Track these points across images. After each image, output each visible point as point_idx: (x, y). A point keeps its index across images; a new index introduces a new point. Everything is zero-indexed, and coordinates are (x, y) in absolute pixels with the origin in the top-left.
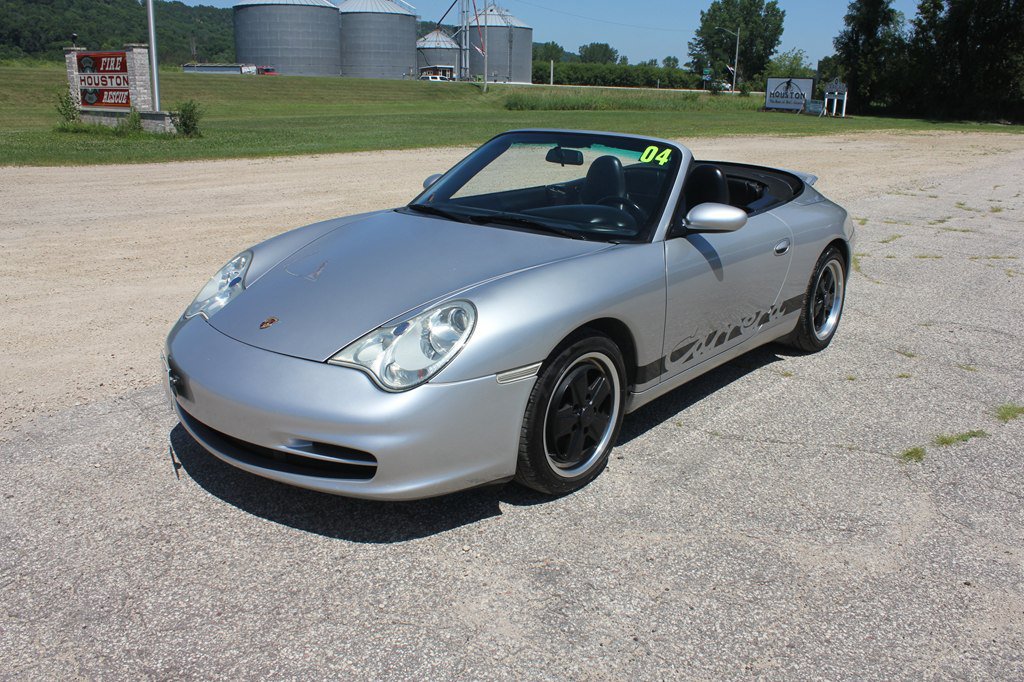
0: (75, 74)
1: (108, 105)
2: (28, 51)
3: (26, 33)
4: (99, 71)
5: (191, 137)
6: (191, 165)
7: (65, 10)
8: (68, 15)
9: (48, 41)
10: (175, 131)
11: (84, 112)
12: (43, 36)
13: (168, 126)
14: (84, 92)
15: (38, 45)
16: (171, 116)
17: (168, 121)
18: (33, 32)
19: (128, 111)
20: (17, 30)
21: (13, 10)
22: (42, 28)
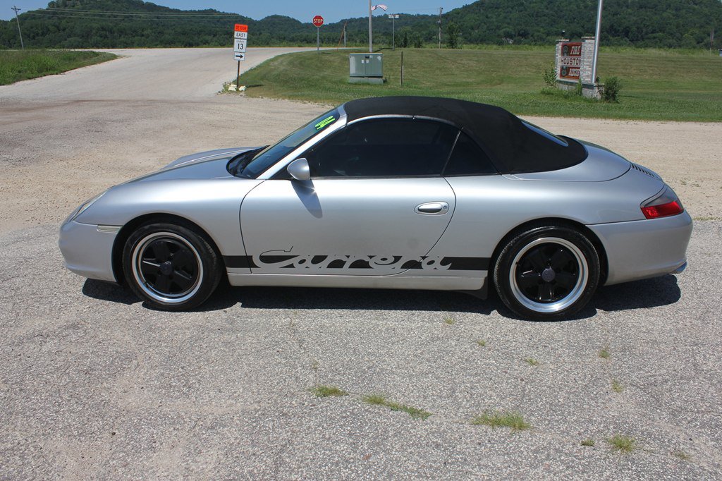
0: (559, 56)
1: (571, 77)
2: (632, 41)
3: (634, 29)
4: (570, 55)
5: (610, 102)
6: (589, 121)
7: (664, 11)
8: (665, 15)
9: (647, 34)
10: (599, 97)
11: (560, 82)
12: (644, 30)
13: (595, 93)
14: (562, 68)
15: (640, 36)
16: (599, 86)
17: (596, 90)
18: (638, 28)
19: (577, 81)
20: (628, 27)
21: (630, 14)
22: (645, 25)
